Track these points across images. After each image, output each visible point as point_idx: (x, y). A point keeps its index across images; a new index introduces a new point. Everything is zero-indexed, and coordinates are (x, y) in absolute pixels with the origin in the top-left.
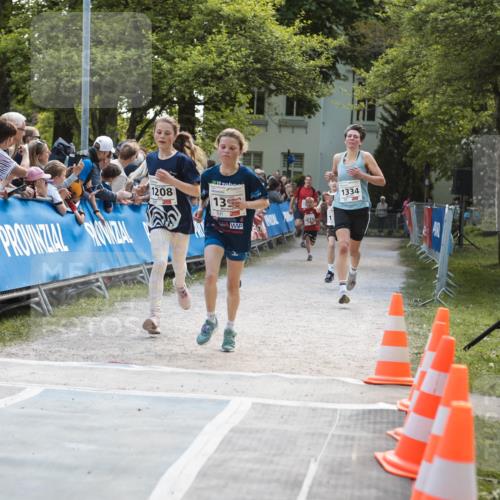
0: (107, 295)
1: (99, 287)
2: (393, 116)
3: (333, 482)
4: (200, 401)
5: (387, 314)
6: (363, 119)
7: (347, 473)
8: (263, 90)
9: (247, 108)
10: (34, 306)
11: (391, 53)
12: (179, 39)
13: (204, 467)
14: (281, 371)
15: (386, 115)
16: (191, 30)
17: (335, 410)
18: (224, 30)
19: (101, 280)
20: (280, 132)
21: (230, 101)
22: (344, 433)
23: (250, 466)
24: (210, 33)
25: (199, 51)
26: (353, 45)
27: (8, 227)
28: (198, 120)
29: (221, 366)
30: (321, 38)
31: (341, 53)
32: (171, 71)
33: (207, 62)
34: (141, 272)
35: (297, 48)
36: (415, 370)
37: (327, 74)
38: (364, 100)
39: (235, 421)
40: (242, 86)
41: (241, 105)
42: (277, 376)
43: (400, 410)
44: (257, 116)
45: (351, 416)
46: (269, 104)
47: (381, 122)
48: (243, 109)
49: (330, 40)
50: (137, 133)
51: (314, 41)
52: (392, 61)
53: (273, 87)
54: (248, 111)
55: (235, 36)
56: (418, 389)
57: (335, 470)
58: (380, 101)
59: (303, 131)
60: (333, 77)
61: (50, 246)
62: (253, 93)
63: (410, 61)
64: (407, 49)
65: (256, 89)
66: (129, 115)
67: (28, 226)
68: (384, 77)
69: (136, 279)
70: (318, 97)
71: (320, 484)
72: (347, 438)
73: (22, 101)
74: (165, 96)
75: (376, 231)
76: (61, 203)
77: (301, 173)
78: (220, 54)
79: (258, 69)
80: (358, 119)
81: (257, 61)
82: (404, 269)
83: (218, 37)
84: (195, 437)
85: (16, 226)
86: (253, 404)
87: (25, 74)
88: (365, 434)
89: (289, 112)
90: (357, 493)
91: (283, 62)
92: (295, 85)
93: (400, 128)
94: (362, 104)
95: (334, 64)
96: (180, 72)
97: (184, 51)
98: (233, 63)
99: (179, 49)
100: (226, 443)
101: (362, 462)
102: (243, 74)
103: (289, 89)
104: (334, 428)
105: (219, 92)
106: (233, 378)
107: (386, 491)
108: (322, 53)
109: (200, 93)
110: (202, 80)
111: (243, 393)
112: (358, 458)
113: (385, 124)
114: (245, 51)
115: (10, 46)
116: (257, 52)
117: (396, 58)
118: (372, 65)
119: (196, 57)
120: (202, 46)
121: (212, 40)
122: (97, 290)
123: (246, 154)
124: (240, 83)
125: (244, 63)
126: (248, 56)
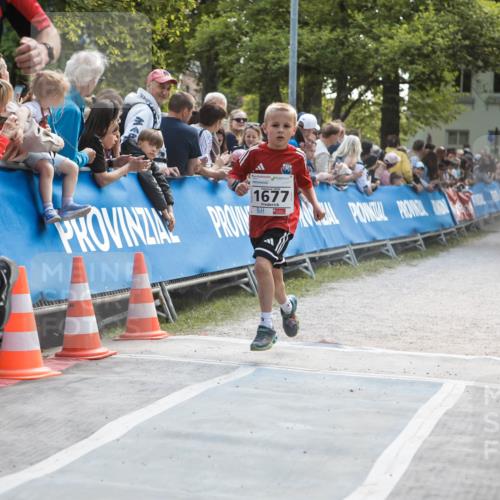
0: (314, 276)
1: (306, 268)
4: (412, 383)
8: (470, 67)
9: (453, 86)
10: (243, 286)
12: (386, 18)
13: (420, 449)
14: (494, 354)
16: (398, 8)
18: (431, 8)
19: (308, 260)
20: (487, 109)
21: (438, 81)
23: (467, 450)
24: (417, 11)
25: (405, 29)
27: (218, 208)
28: (402, 99)
29: (431, 348)
32: (377, 50)
33: (413, 40)
34: (347, 253)
39: (450, 404)
40: (449, 64)
41: (447, 83)
42: (490, 359)
44: (464, 94)
46: (478, 81)
48: (449, 87)
50: (342, 113)
53: (480, 63)
54: (454, 89)
55: (442, 13)
62: (459, 70)
65: (463, 67)
66: (335, 95)
67: (237, 208)
69: (342, 260)
73: (229, 85)
74: (371, 76)
78: (427, 32)
79: (466, 46)
81: (465, 37)
83: (426, 14)
84: (410, 418)
85: (226, 207)
86: (467, 387)
87: (232, 57)
89: (497, 89)
91: (493, 39)
96: (387, 51)
97: (390, 30)
98: (440, 40)
99: (385, 28)
100: (441, 426)
102: (451, 51)
103: (497, 66)
105: (427, 71)
106: (445, 360)
109: (405, 71)
110: (408, 58)
111: (456, 376)
114: (452, 28)
115: (219, 30)
116: (466, 28)
119: (403, 35)
120: (408, 24)
121: (419, 17)
122: (304, 270)
123: (452, 133)
124: (447, 60)
125: (452, 40)
126: (456, 33)
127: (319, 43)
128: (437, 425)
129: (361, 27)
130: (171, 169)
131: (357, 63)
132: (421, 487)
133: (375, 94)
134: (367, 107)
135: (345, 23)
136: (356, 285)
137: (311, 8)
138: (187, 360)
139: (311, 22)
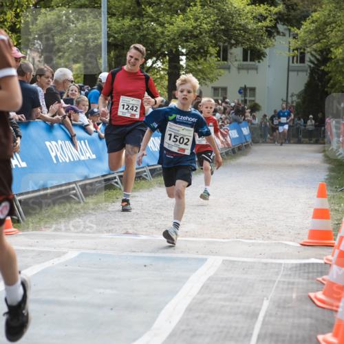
1: (117, 183)
2: (317, 60)
3: (279, 314)
4: (187, 259)
5: (315, 197)
6: (297, 62)
7: (289, 308)
8: (226, 44)
9: (216, 57)
11: (315, 15)
12: (167, 11)
13: (190, 305)
14: (242, 237)
15: (313, 59)
16: (176, 4)
17: (281, 264)
18: (198, 4)
19: (117, 177)
20: (239, 73)
21: (205, 54)
22: (286, 280)
23: (222, 303)
24: (189, 6)
25: (181, 19)
26: (289, 11)
27: (54, 143)
28: (182, 66)
29: (200, 235)
30: (266, 6)
31: (280, 16)
32: (163, 33)
33: (187, 26)
34: (145, 172)
35: (249, 15)
36: (337, 236)
37: (271, 32)
38: (297, 49)
39: (211, 273)
40: (211, 42)
41: (211, 55)
42: (239, 241)
43: (326, 263)
44: (223, 62)
45: (292, 268)
46: (231, 54)
47: (310, 64)
48: (213, 58)
49: (272, 8)
51: (261, 9)
52: (316, 21)
53: (233, 42)
54: (216, 59)
55: (206, 7)
56: (338, 248)
57: (281, 305)
58: (308, 49)
59: (254, 72)
60: (275, 34)
61: (83, 154)
62: (220, 47)
63: (328, 21)
64: (326, 12)
65: (221, 44)
67: (67, 142)
68: (311, 33)
69: (141, 176)
70: (265, 48)
71: (271, 315)
72: (289, 283)
74: (159, 50)
75: (307, 140)
76: (88, 125)
77: (254, 101)
78: (196, 20)
79: (222, 30)
80: (293, 62)
81: (222, 24)
82: (327, 166)
83: (195, 8)
84: (184, 283)
85: (60, 142)
86: (223, 261)
88: (301, 280)
89: (245, 59)
90: (296, 321)
91: (240, 25)
92: (249, 40)
93: (323, 68)
94: (296, 52)
95: (276, 25)
96: (169, 34)
97: (171, 19)
98: (205, 26)
99: (168, 18)
100: (205, 288)
101: (299, 299)
102: (212, 33)
103: (244, 43)
104: (279, 277)
105: (196, 46)
106: (209, 243)
107: (317, 320)
108: (267, 17)
109: (183, 47)
110: (184, 38)
111: (216, 254)
112: (297, 297)
113: (312, 65)
114: (213, 18)
116: (222, 18)
117: (319, 18)
118: (302, 24)
119: (179, 23)
120: (183, 15)
121: (191, 10)
122: (115, 184)
123: (215, 89)
124: (210, 40)
125: (213, 26)
126: (215, 21)
127: (123, 28)
128: (202, 287)
129: (152, 17)
130: (19, 116)
131: (150, 41)
132: (191, 330)
133: (163, 63)
134: (159, 71)
135: (140, 14)
136: (150, 193)
137: (117, 4)
138: (32, 248)
139: (117, 13)
